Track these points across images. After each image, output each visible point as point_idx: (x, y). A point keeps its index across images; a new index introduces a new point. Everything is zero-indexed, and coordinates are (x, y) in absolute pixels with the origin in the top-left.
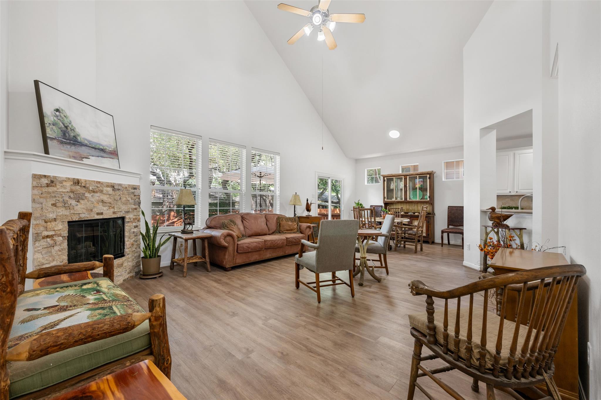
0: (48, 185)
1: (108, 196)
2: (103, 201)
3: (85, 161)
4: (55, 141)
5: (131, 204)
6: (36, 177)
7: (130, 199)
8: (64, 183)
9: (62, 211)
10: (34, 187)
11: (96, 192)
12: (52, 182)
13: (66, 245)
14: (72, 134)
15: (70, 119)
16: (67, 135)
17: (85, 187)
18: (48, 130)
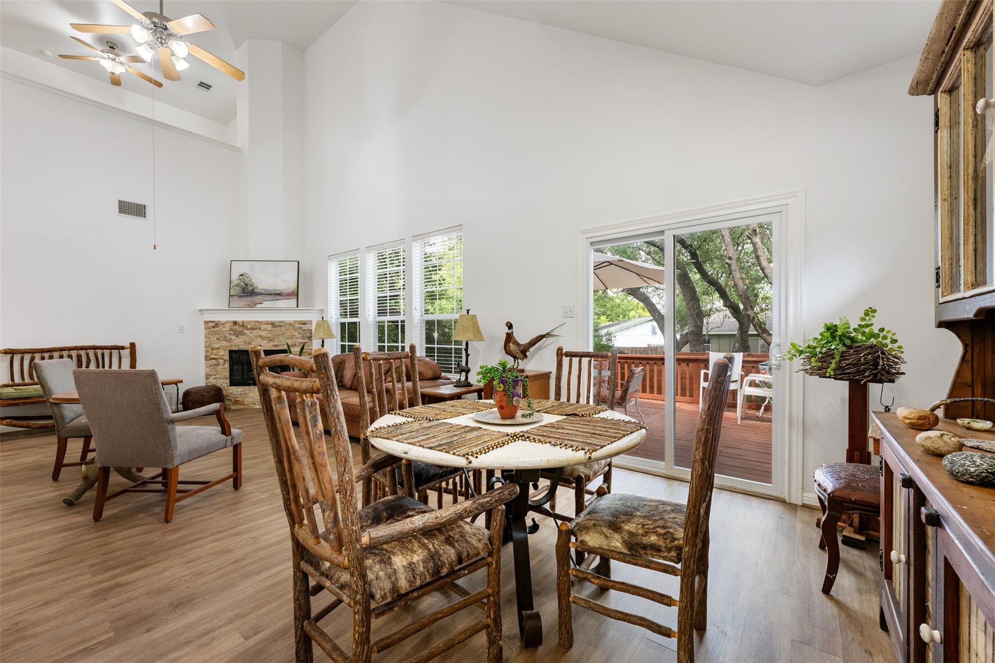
0: (213, 327)
1: (268, 332)
2: (260, 336)
3: (259, 306)
4: (235, 297)
5: (297, 338)
6: (206, 322)
7: (296, 334)
8: (226, 325)
9: (224, 343)
10: (205, 329)
11: (255, 329)
12: (216, 324)
13: (227, 365)
14: (250, 289)
15: (251, 278)
16: (246, 290)
17: (243, 326)
18: (232, 291)
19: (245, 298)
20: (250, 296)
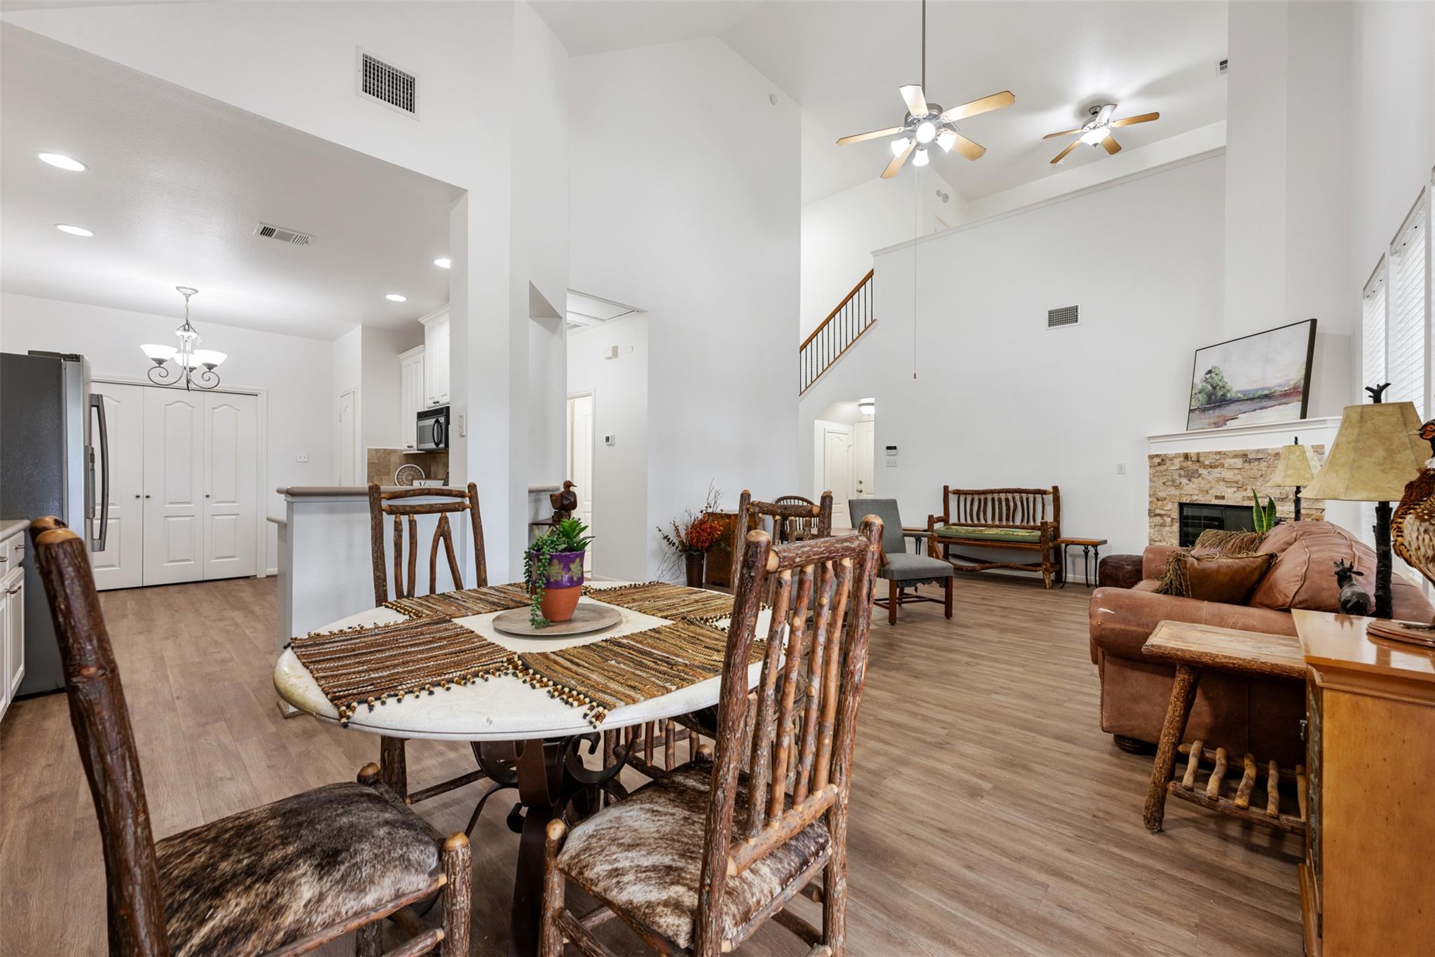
0: (1159, 464)
1: (1236, 471)
2: (1224, 480)
3: (1231, 424)
4: (1197, 412)
6: (1151, 457)
8: (1175, 460)
9: (1173, 491)
10: (1151, 467)
11: (1216, 467)
13: (1176, 527)
14: (1220, 393)
15: (1223, 374)
16: (1213, 397)
17: (1198, 461)
18: (1193, 402)
19: (1211, 412)
20: (1219, 406)
